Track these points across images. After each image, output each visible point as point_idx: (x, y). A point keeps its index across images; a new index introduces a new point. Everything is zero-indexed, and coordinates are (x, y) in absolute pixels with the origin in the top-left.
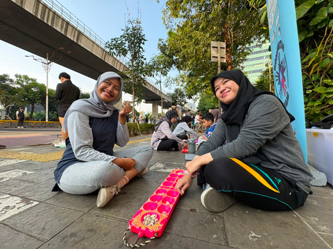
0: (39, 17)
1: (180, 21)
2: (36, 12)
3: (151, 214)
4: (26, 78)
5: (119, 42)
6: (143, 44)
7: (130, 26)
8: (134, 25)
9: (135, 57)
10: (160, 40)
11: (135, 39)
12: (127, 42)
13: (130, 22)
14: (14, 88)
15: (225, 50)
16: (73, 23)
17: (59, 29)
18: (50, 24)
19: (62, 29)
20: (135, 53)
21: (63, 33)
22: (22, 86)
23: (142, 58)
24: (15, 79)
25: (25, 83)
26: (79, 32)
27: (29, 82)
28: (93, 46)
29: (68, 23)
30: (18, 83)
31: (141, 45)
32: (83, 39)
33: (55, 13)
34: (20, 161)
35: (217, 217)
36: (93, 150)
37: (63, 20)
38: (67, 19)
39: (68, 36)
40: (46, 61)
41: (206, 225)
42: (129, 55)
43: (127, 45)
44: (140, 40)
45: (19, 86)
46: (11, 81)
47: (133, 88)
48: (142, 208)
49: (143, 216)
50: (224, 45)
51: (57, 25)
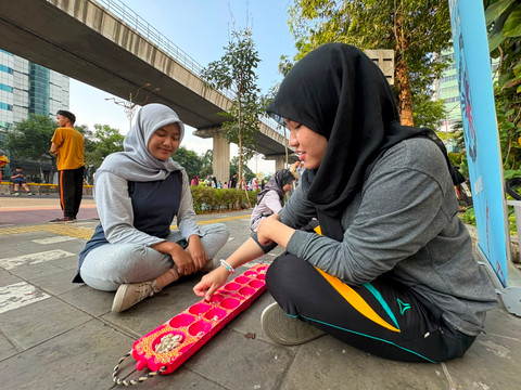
0: (120, 44)
1: (318, 23)
2: (117, 38)
3: (175, 333)
4: (107, 128)
5: (220, 67)
6: (256, 66)
7: (236, 41)
8: (242, 39)
9: (243, 88)
10: (283, 58)
11: (244, 60)
12: (231, 66)
13: (237, 35)
14: (93, 143)
15: (392, 64)
16: (162, 47)
17: (144, 58)
18: (133, 52)
19: (148, 57)
20: (244, 82)
21: (149, 62)
22: (103, 139)
23: (254, 88)
24: (94, 131)
25: (105, 136)
26: (171, 59)
27: (111, 134)
28: (189, 78)
29: (156, 48)
30: (98, 136)
31: (253, 69)
32: (175, 68)
33: (139, 36)
34: (70, 239)
35: (284, 353)
36: (134, 229)
37: (150, 44)
38: (155, 43)
39: (156, 66)
40: (129, 104)
41: (255, 364)
42: (234, 86)
43: (231, 71)
44: (251, 61)
45: (99, 140)
46: (91, 133)
47: (239, 136)
48: (168, 323)
49: (162, 336)
50: (391, 54)
51: (142, 53)
